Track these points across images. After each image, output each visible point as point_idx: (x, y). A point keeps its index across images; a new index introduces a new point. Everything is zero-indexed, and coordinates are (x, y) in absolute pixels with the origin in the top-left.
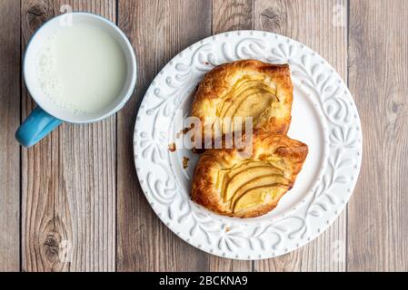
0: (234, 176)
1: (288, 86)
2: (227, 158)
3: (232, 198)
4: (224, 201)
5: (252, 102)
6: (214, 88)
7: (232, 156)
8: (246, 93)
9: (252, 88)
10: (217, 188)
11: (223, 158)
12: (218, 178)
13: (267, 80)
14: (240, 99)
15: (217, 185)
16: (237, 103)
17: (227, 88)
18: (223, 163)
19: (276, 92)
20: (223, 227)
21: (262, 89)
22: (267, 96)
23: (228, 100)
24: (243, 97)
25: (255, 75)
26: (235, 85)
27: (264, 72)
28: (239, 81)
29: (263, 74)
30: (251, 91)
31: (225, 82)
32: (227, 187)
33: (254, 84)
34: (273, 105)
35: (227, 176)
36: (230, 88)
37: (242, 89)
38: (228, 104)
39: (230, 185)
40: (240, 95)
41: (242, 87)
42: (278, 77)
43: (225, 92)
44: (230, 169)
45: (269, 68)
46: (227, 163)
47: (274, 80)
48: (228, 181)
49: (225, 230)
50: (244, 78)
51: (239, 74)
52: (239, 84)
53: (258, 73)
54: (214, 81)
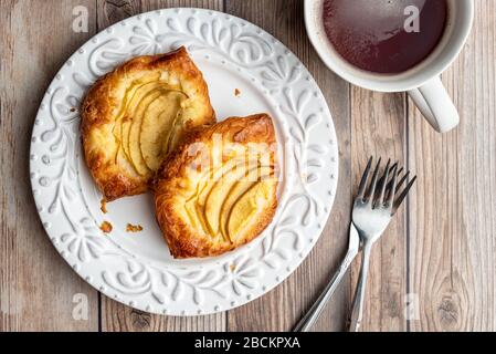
0: (206, 202)
1: (194, 74)
2: (183, 184)
3: (220, 227)
4: (213, 236)
5: (157, 110)
6: (99, 112)
7: (187, 178)
8: (144, 103)
9: (149, 93)
10: (194, 226)
11: (178, 186)
12: (189, 214)
13: (164, 76)
14: (140, 112)
15: (193, 222)
16: (138, 118)
17: (116, 106)
18: (183, 192)
19: (181, 88)
20: (225, 268)
21: (162, 90)
22: (172, 96)
23: (125, 120)
24: (142, 108)
25: (146, 76)
26: (125, 97)
27: (156, 67)
28: (127, 91)
29: (155, 71)
30: (150, 98)
31: (111, 99)
32: (205, 218)
33: (150, 87)
34: (183, 105)
35: (197, 205)
36: (120, 105)
37: (137, 99)
38: (127, 125)
39: (208, 214)
40: (138, 108)
41: (135, 96)
42: (176, 67)
43: (116, 112)
44: (195, 195)
45: (160, 60)
46: (186, 189)
47: (174, 73)
48: (203, 209)
49: (229, 270)
50: (133, 84)
51: (125, 82)
52: (130, 95)
53: (149, 72)
54: (97, 103)
